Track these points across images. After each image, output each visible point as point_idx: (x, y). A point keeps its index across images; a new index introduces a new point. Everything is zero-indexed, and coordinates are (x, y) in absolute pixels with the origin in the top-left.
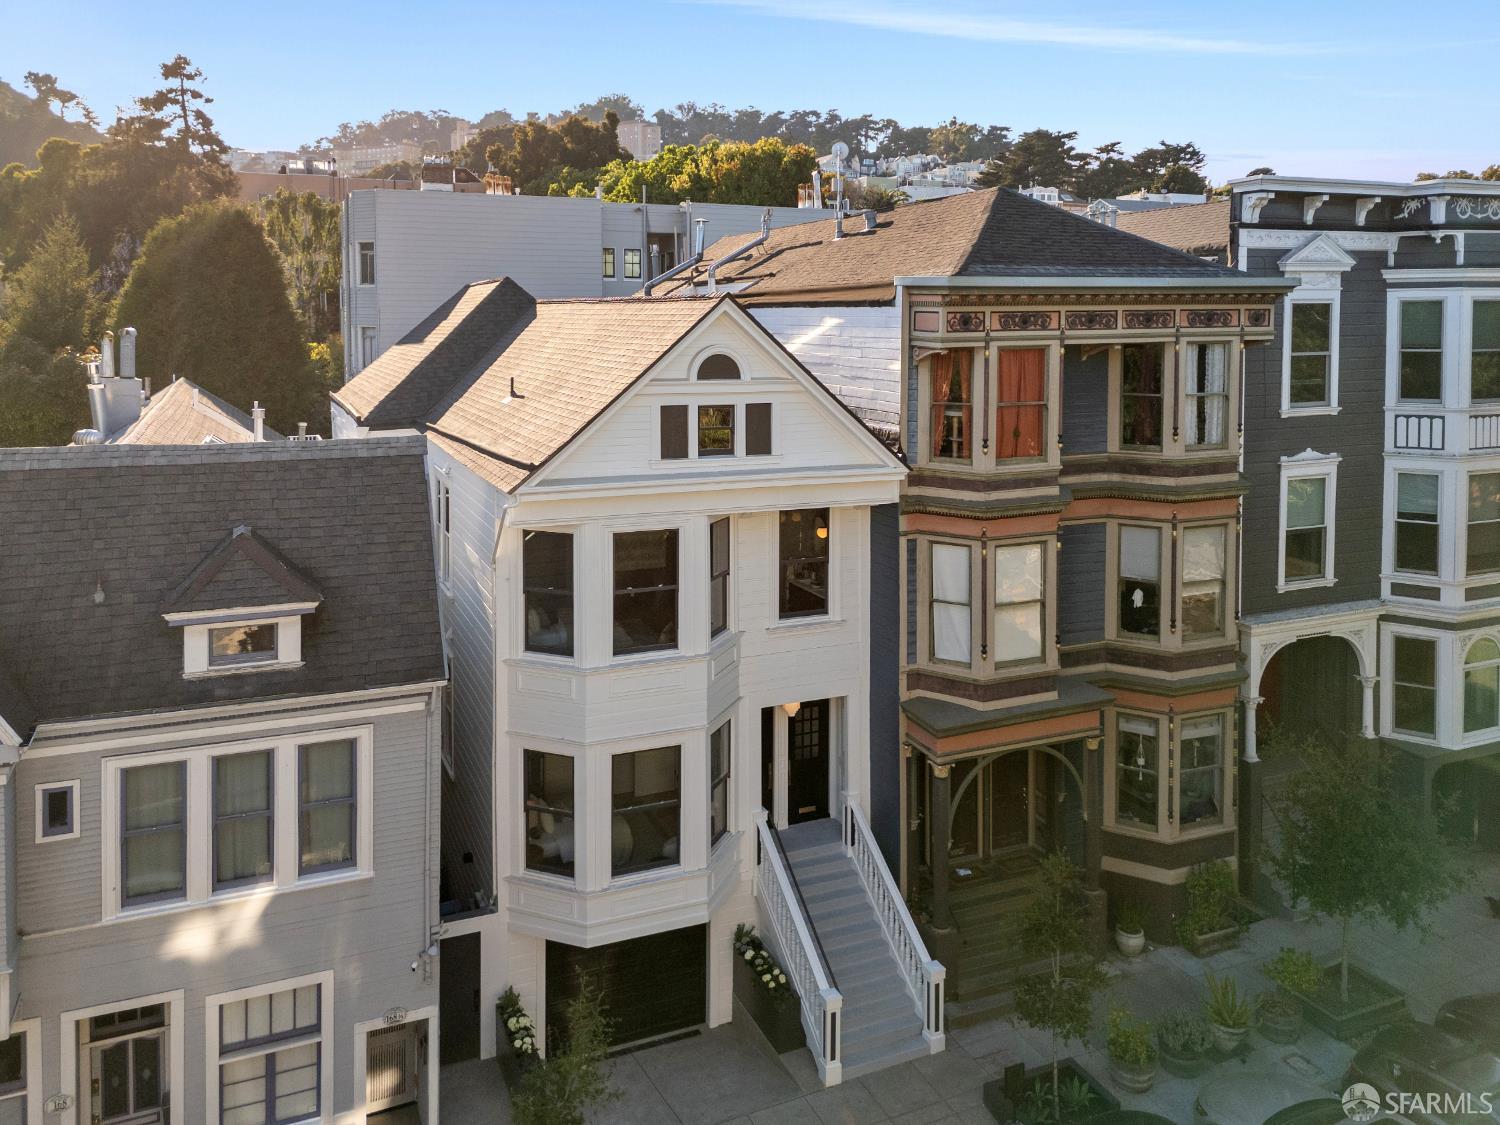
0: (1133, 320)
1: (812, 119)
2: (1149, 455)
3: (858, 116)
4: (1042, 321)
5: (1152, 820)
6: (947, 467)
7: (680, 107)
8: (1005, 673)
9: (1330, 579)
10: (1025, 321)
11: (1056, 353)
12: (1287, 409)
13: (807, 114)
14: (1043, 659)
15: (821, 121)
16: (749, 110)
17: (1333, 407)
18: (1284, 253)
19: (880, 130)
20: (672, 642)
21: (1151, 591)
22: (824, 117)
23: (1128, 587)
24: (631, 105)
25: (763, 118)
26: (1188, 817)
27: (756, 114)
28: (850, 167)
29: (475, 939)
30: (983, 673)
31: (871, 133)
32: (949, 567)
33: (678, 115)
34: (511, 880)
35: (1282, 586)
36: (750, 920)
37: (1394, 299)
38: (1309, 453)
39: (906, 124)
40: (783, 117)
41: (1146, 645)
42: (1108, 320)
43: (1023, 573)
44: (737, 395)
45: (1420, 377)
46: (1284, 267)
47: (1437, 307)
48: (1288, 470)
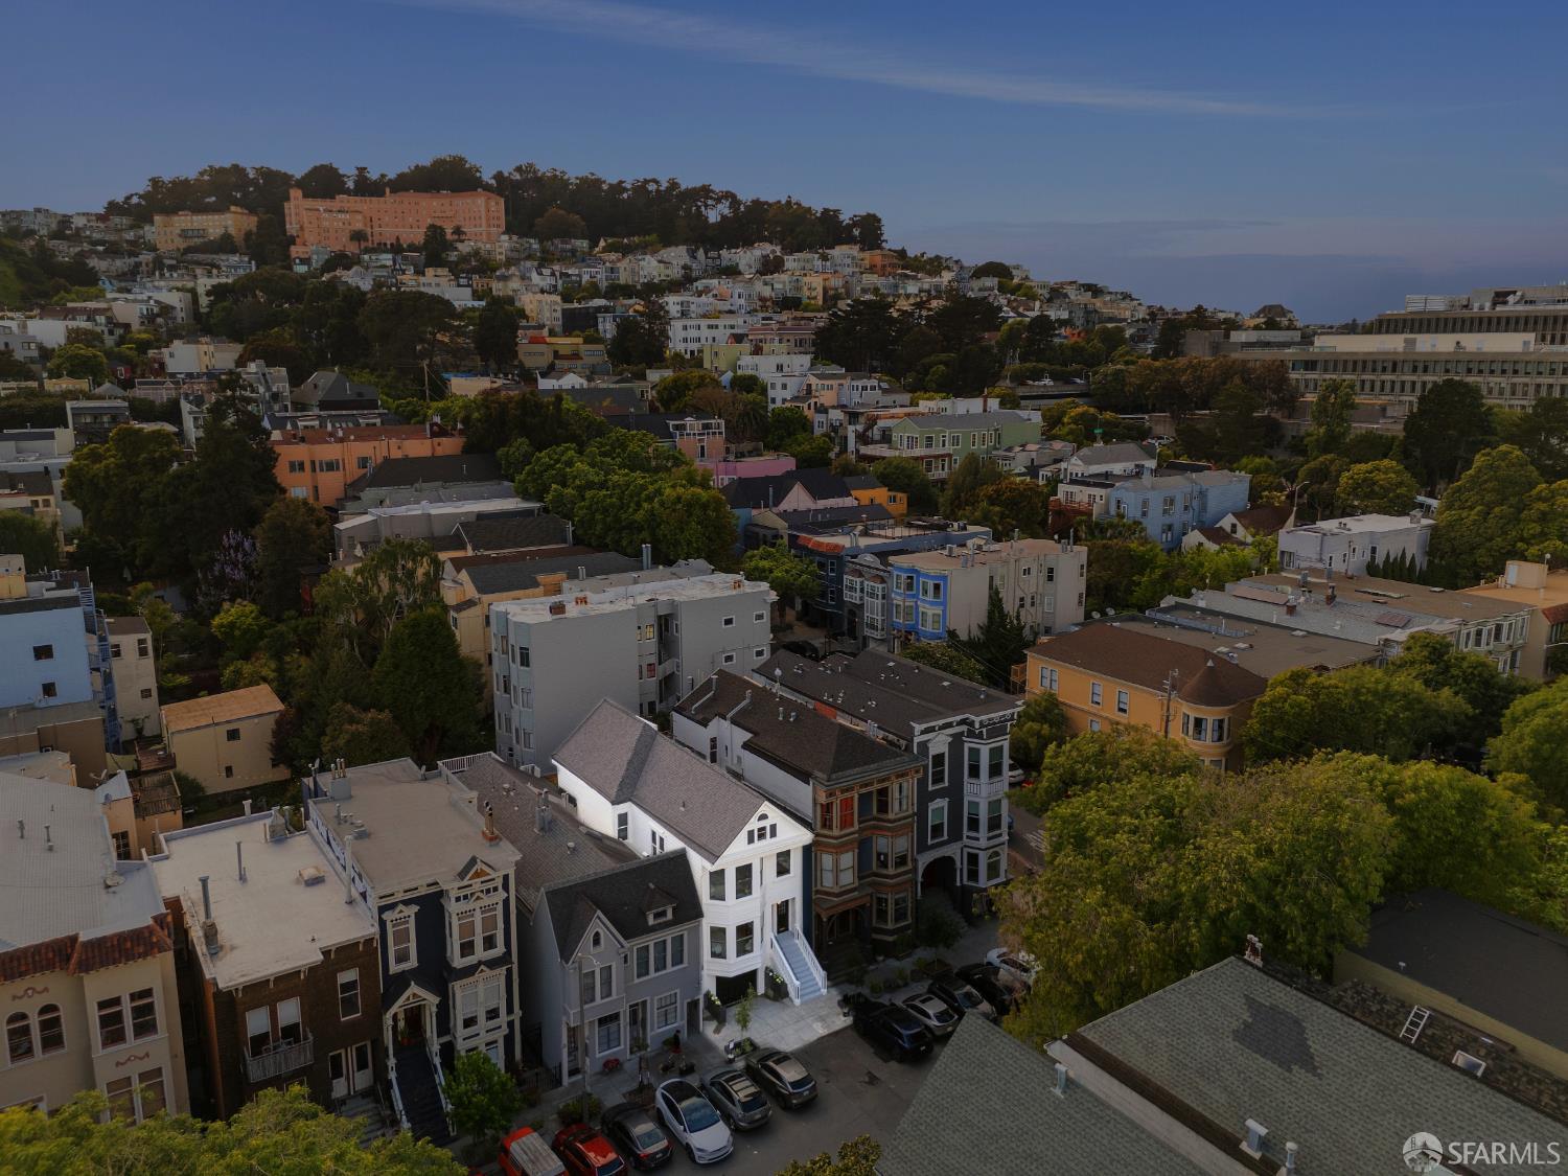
0: (879, 782)
1: (652, 186)
2: (884, 816)
3: (699, 184)
4: (852, 789)
5: (886, 922)
6: (826, 832)
7: (518, 168)
8: (842, 888)
9: (946, 837)
10: (847, 790)
11: (856, 796)
12: (930, 789)
13: (646, 182)
14: (854, 883)
15: (661, 189)
16: (589, 176)
17: (947, 784)
18: (929, 740)
19: (720, 200)
20: (750, 894)
21: (886, 855)
22: (664, 185)
23: (879, 855)
24: (467, 166)
25: (605, 187)
26: (897, 919)
27: (598, 182)
28: (696, 258)
30: (836, 890)
31: (710, 202)
32: (827, 860)
33: (517, 176)
34: (707, 961)
35: (930, 842)
36: (769, 964)
37: (966, 746)
38: (938, 800)
39: (746, 196)
41: (884, 872)
42: (871, 784)
43: (848, 859)
44: (766, 823)
45: (975, 771)
46: (930, 745)
47: (978, 750)
48: (932, 806)
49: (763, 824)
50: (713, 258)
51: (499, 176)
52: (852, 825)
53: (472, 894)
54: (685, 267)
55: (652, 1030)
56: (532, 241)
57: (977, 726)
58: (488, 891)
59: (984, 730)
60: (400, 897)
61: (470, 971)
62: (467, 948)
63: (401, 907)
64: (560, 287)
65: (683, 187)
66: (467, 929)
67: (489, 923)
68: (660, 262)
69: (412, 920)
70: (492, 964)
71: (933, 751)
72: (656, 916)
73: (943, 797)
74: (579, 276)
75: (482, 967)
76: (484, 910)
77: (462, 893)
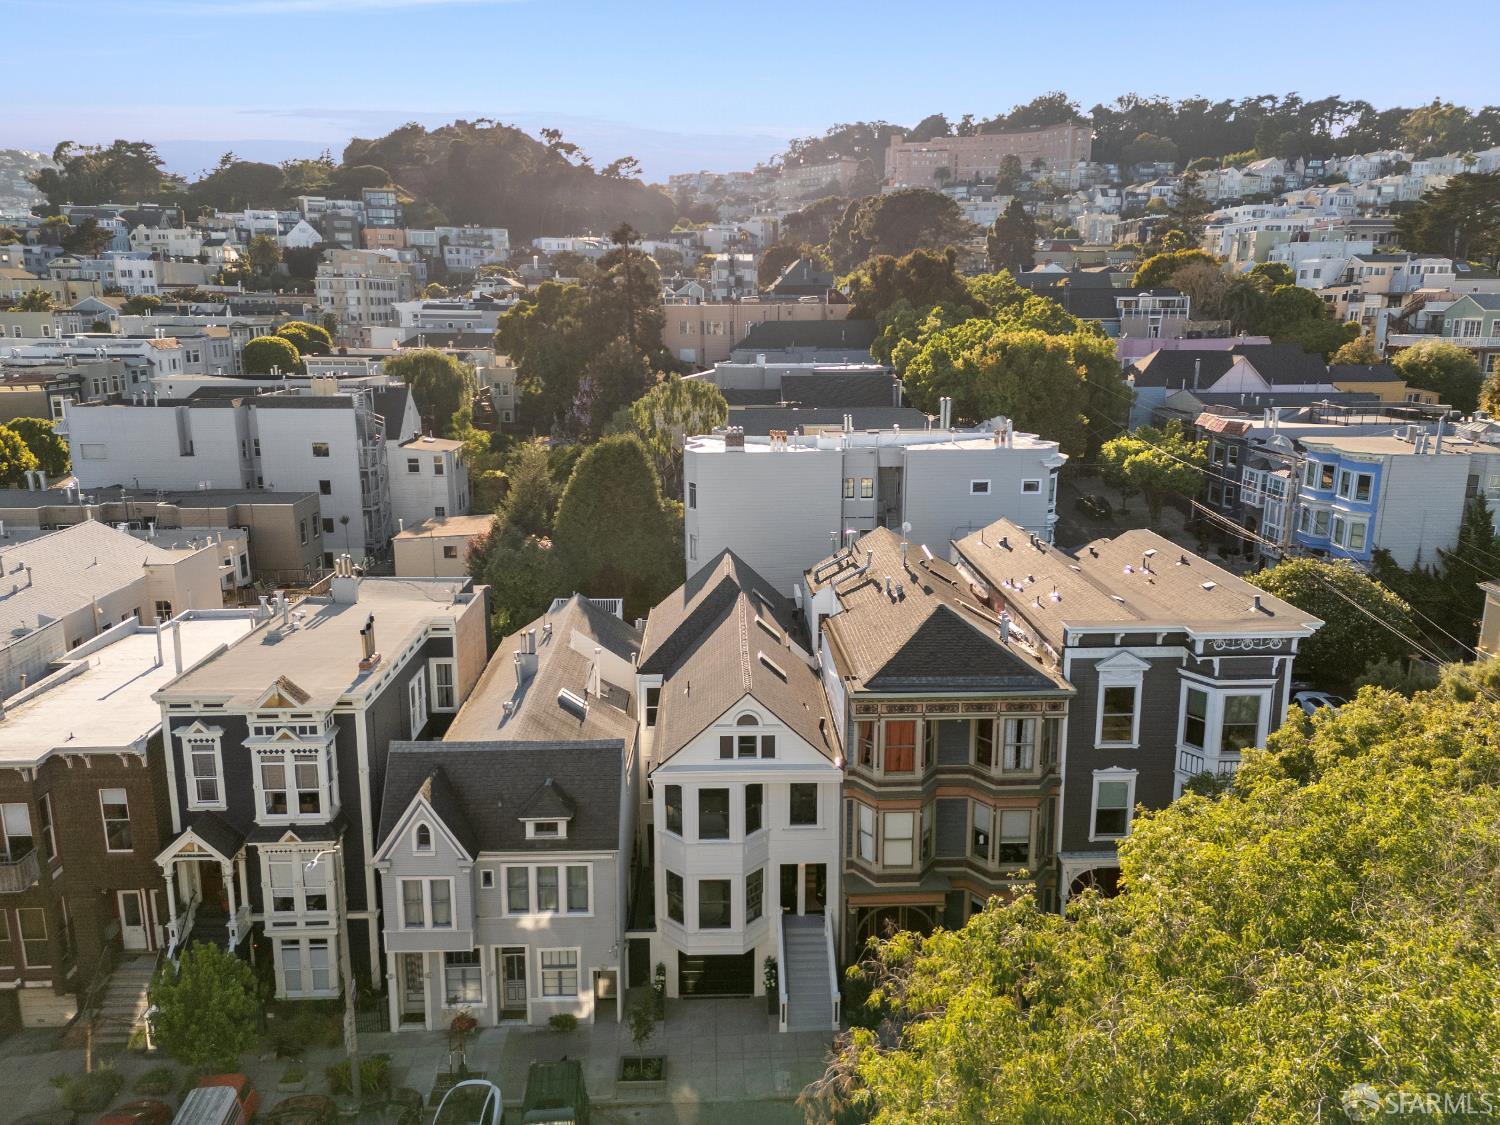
0: (969, 707)
1: (1267, 104)
2: (983, 770)
3: (1324, 97)
4: (913, 709)
6: (863, 770)
7: (1120, 100)
8: (888, 871)
10: (902, 709)
11: (920, 724)
12: (1098, 744)
13: (1261, 99)
14: (911, 866)
15: (1277, 106)
16: (1195, 99)
17: (1135, 744)
18: (1099, 660)
19: (1348, 112)
20: (726, 836)
21: (987, 837)
22: (1282, 100)
23: (977, 833)
24: (1067, 103)
25: (1209, 108)
27: (1203, 104)
28: (1293, 169)
29: (646, 942)
30: (876, 869)
31: (1336, 116)
32: (866, 816)
33: (1117, 108)
34: (662, 920)
35: (1092, 837)
37: (1185, 685)
38: (1115, 768)
39: (1381, 106)
40: (1233, 104)
41: (980, 862)
42: (953, 708)
43: (902, 824)
44: (757, 732)
45: (1196, 734)
46: (1099, 668)
47: (1205, 695)
48: (1099, 777)
49: (747, 731)
50: (1314, 168)
51: (1099, 111)
52: (912, 770)
53: (278, 728)
54: (1276, 180)
55: (534, 994)
56: (1112, 166)
57: (1199, 649)
58: (303, 730)
59: (1216, 660)
60: (197, 710)
61: (274, 834)
62: (278, 803)
63: (197, 725)
64: (1124, 208)
65: (1305, 102)
66: (274, 776)
67: (306, 775)
68: (1246, 175)
69: (218, 745)
70: (306, 833)
71: (1108, 679)
72: (539, 828)
73: (1128, 766)
74: (1148, 195)
75: (290, 833)
76: (299, 755)
77: (265, 724)
